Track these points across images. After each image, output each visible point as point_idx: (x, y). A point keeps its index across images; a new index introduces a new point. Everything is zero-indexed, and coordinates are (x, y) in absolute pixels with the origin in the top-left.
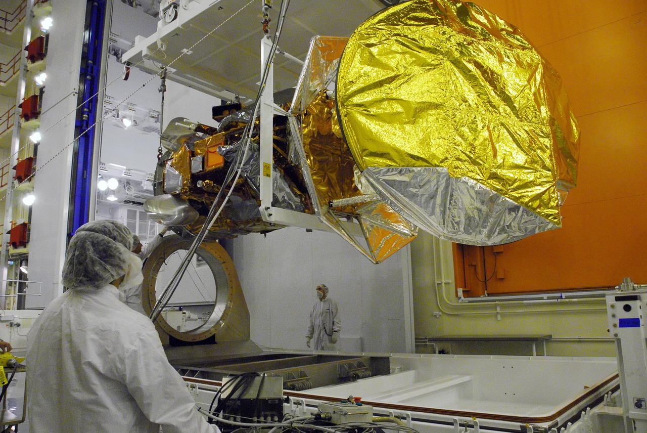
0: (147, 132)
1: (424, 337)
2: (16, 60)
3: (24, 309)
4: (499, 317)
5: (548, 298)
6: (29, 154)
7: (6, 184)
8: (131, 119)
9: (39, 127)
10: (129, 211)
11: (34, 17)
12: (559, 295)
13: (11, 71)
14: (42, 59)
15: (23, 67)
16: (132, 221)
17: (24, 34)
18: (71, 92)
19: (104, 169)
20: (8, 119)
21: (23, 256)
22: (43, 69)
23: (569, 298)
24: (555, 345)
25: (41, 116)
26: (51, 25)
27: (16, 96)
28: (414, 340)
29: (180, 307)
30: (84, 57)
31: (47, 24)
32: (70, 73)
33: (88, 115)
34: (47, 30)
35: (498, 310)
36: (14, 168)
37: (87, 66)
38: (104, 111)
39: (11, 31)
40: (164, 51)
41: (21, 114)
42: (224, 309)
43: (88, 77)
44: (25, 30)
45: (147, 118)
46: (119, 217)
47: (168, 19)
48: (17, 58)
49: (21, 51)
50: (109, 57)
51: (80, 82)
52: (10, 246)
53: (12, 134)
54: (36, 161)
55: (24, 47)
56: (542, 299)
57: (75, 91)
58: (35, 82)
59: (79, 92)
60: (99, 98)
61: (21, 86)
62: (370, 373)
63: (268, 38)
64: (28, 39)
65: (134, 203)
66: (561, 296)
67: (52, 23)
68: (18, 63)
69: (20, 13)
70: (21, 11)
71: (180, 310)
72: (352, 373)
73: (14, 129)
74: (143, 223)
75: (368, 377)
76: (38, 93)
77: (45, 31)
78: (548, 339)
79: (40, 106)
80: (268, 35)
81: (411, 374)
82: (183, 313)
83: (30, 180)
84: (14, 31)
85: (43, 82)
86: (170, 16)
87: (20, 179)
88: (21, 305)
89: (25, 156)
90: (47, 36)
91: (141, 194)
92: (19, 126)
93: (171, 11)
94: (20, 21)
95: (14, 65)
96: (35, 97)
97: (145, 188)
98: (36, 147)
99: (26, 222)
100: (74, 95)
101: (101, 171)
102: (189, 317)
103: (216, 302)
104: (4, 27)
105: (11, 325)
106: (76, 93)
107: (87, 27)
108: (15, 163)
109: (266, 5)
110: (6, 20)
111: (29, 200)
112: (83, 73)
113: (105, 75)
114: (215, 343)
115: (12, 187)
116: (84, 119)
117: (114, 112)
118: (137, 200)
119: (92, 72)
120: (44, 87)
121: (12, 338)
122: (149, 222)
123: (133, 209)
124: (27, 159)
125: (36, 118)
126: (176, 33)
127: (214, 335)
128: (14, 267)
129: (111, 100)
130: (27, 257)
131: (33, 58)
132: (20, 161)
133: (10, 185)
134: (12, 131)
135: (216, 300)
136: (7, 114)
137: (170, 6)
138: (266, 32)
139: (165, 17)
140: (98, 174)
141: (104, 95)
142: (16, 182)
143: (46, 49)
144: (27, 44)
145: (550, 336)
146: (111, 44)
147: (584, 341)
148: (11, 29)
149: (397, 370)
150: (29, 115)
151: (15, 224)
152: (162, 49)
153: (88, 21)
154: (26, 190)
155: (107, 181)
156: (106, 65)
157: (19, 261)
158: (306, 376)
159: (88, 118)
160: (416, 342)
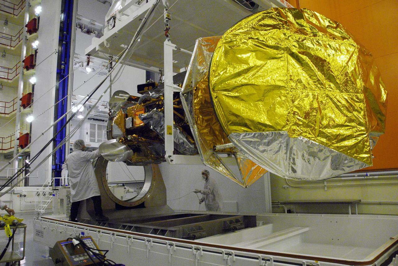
0: (101, 75)
1: (277, 202)
2: (20, 33)
3: (28, 186)
4: (326, 189)
5: (358, 176)
6: (29, 91)
7: (16, 109)
8: (91, 68)
9: (35, 74)
10: (91, 124)
11: (30, 6)
12: (365, 174)
13: (18, 40)
14: (36, 32)
15: (24, 38)
16: (93, 131)
17: (25, 17)
18: (54, 52)
19: (75, 99)
20: (16, 70)
21: (27, 153)
22: (36, 39)
23: (372, 176)
24: (363, 206)
25: (36, 67)
26: (41, 11)
27: (21, 56)
28: (271, 204)
29: (123, 184)
30: (61, 30)
31: (38, 10)
32: (53, 40)
33: (64, 66)
34: (38, 14)
35: (325, 184)
36: (21, 100)
37: (63, 36)
38: (74, 63)
39: (17, 16)
40: (108, 48)
41: (24, 66)
42: (150, 185)
43: (64, 42)
44: (25, 15)
45: (100, 66)
46: (85, 128)
47: (110, 27)
48: (21, 32)
49: (23, 27)
50: (76, 30)
51: (59, 46)
52: (19, 147)
53: (19, 78)
54: (33, 95)
55: (25, 25)
56: (354, 176)
57: (56, 51)
58: (32, 46)
59: (58, 51)
60: (71, 55)
61: (23, 49)
62: (243, 226)
63: (168, 40)
64: (27, 20)
65: (94, 119)
66: (367, 175)
67: (41, 9)
68: (21, 35)
69: (22, 4)
70: (23, 3)
71: (123, 185)
72: (232, 226)
73: (20, 75)
74: (100, 132)
75: (243, 229)
76: (34, 53)
77: (37, 15)
78: (359, 202)
79: (35, 61)
80: (169, 39)
81: (270, 226)
82: (125, 188)
83: (30, 107)
84: (19, 15)
85: (37, 46)
86: (111, 25)
87: (24, 106)
88: (26, 184)
89: (27, 92)
90: (39, 18)
91: (98, 114)
92: (23, 74)
93: (112, 22)
94: (22, 9)
95: (19, 36)
96: (32, 55)
97: (100, 110)
98: (33, 86)
99: (29, 132)
100: (55, 53)
101: (73, 100)
102: (128, 191)
103: (145, 180)
104: (13, 13)
105: (21, 196)
106: (57, 52)
107: (63, 11)
108: (21, 96)
109: (166, 18)
110: (14, 9)
111: (30, 119)
112: (61, 40)
113: (74, 40)
114: (145, 207)
115: (20, 111)
116: (62, 68)
117: (80, 64)
118: (96, 118)
119: (66, 39)
120: (38, 49)
121: (21, 204)
122: (104, 131)
123: (94, 123)
124: (28, 94)
125: (33, 69)
126: (115, 36)
127: (144, 202)
128: (22, 160)
129: (78, 56)
130: (30, 154)
131: (30, 32)
132: (24, 95)
133: (18, 110)
134: (19, 77)
135: (145, 179)
136: (16, 67)
137: (111, 18)
138: (167, 36)
139: (108, 26)
140: (72, 102)
141: (74, 53)
142: (22, 108)
143: (38, 26)
144: (27, 23)
145: (360, 200)
146: (77, 21)
147: (382, 204)
148: (17, 15)
149: (261, 224)
150: (29, 67)
151: (22, 134)
152: (107, 46)
153: (63, 7)
154: (28, 113)
155: (77, 106)
156: (75, 34)
157: (25, 157)
158: (202, 229)
159: (65, 67)
160: (272, 205)
